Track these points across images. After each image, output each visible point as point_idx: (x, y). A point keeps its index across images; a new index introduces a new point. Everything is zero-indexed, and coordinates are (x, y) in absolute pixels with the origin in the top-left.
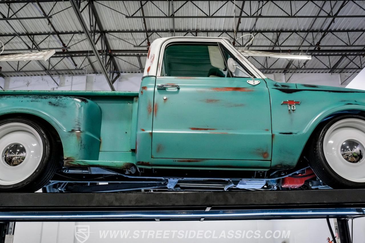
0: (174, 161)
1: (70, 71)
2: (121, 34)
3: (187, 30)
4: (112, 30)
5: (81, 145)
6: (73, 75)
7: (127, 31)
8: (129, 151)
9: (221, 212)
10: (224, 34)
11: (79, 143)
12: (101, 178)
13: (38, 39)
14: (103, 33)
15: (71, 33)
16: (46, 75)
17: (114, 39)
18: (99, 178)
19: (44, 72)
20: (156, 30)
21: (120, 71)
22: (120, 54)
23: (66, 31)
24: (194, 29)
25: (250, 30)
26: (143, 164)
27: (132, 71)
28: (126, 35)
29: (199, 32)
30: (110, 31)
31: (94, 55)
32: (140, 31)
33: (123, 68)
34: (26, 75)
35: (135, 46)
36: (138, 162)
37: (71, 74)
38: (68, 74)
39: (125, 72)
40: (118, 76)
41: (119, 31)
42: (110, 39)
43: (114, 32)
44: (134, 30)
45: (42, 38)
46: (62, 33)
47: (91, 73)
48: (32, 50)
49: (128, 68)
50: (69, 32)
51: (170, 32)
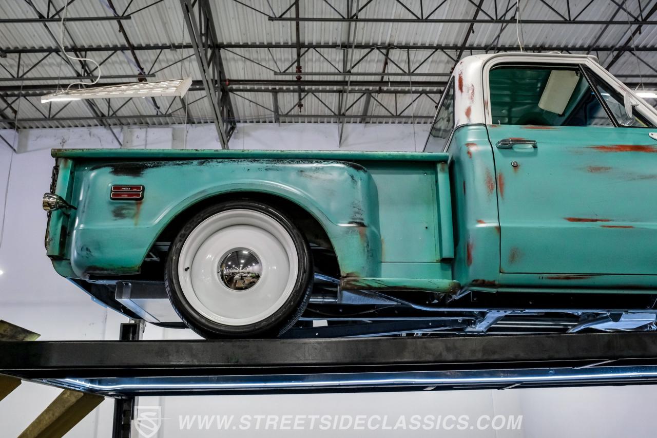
0: (541, 278)
1: (143, 119)
2: (249, 51)
3: (371, 44)
4: (233, 44)
5: (368, 251)
6: (148, 127)
7: (262, 46)
8: (435, 261)
9: (551, 373)
10: (439, 52)
11: (364, 247)
12: (371, 311)
13: (92, 59)
14: (217, 47)
15: (156, 47)
16: (96, 125)
17: (234, 59)
18: (369, 312)
19: (95, 121)
20: (314, 44)
21: (236, 119)
22: (241, 87)
23: (148, 43)
24: (384, 44)
25: (485, 46)
26: (483, 284)
27: (257, 120)
28: (257, 52)
29: (393, 48)
30: (230, 46)
31: (203, 89)
32: (286, 46)
33: (241, 114)
34: (59, 126)
35: (276, 73)
36: (473, 281)
37: (144, 124)
38: (138, 123)
39: (245, 121)
40: (233, 128)
41: (246, 46)
42: (226, 59)
43: (237, 46)
44: (274, 44)
45: (101, 56)
46: (140, 48)
47: (181, 123)
48: (83, 78)
49: (251, 114)
50: (152, 45)
51: (340, 48)
